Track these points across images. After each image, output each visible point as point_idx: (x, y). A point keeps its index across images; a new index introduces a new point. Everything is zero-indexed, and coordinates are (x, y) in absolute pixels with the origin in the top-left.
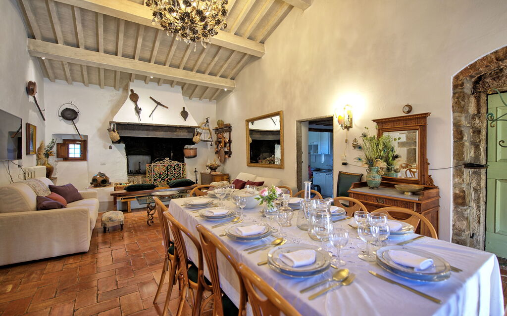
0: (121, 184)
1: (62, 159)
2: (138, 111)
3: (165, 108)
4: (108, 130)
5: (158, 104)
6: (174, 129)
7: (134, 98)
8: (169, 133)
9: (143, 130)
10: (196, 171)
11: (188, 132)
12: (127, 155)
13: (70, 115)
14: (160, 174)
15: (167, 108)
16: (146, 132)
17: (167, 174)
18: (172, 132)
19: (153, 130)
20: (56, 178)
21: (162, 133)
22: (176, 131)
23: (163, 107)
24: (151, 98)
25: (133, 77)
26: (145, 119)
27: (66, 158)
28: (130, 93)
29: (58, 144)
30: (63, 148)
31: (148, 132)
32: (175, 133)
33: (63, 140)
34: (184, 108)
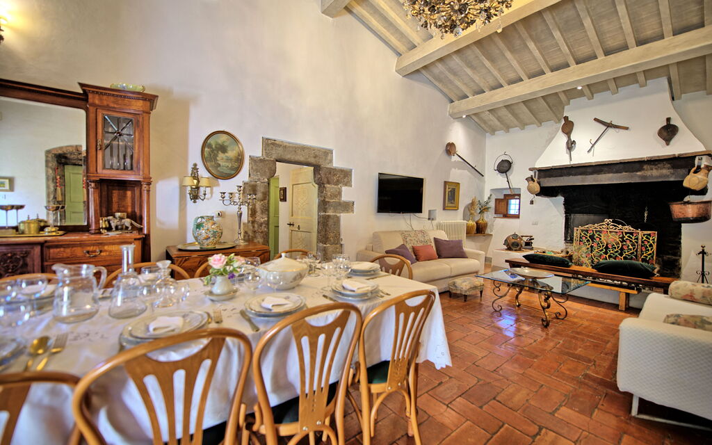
0: (544, 252)
1: (502, 216)
2: (571, 145)
3: (622, 131)
4: (526, 179)
5: (609, 125)
6: (637, 166)
7: (568, 127)
8: (624, 173)
9: (575, 175)
10: (703, 253)
11: (674, 167)
12: (566, 213)
13: (505, 167)
14: (607, 248)
15: (627, 128)
16: (579, 177)
17: (622, 249)
18: (633, 172)
19: (592, 173)
20: (492, 235)
21: (611, 175)
22: (641, 169)
23: (617, 130)
24: (596, 119)
25: (563, 97)
26: (581, 156)
27: (506, 216)
28: (563, 122)
29: (496, 200)
30: (503, 204)
31: (584, 176)
32: (638, 173)
33: (505, 195)
34: (668, 120)
